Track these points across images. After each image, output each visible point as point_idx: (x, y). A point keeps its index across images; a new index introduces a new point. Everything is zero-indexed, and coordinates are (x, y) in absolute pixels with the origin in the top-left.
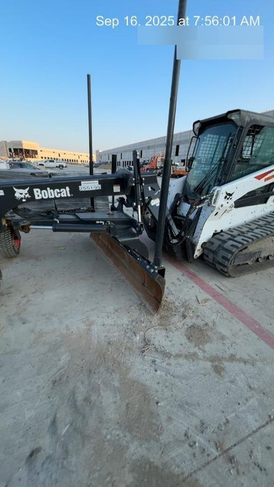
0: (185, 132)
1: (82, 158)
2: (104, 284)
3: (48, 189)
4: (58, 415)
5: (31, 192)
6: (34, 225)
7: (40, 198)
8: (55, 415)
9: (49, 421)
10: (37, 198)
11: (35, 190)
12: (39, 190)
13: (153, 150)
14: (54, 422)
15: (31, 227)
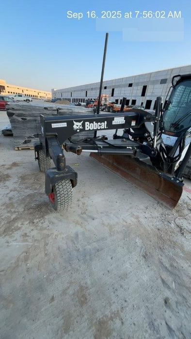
0: (119, 79)
1: (41, 95)
2: (125, 190)
3: (94, 122)
4: (162, 277)
5: (83, 125)
6: (84, 149)
7: (88, 129)
8: (161, 277)
9: (160, 281)
10: (86, 129)
11: (86, 123)
12: (88, 123)
13: (95, 91)
14: (163, 281)
15: (83, 151)
